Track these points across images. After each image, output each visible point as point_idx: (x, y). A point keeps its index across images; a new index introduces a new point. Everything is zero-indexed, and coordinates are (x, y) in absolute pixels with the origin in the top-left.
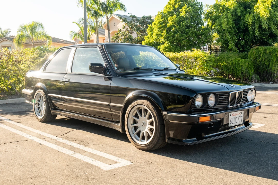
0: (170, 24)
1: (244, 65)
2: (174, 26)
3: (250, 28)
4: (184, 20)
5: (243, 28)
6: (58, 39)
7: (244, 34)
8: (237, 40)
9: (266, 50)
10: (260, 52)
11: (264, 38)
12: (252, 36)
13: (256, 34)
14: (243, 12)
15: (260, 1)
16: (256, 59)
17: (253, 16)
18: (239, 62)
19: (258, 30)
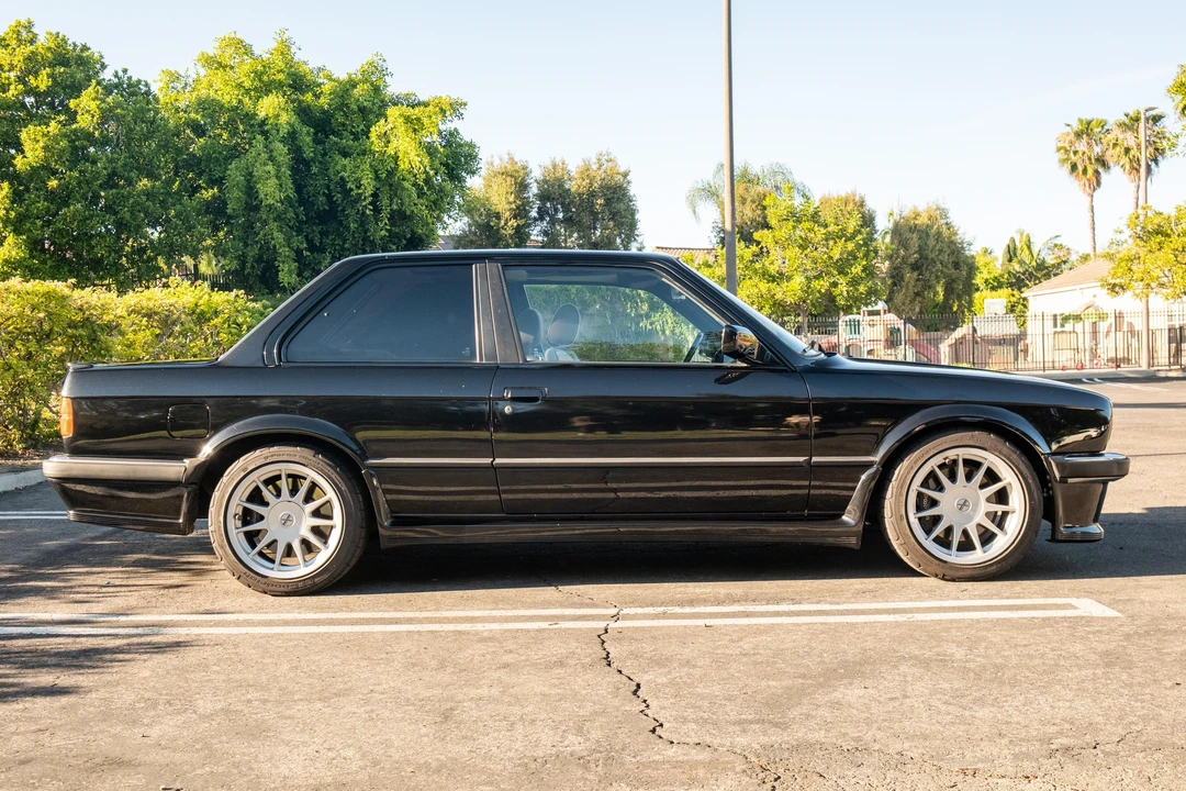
0: (29, 158)
2: (55, 172)
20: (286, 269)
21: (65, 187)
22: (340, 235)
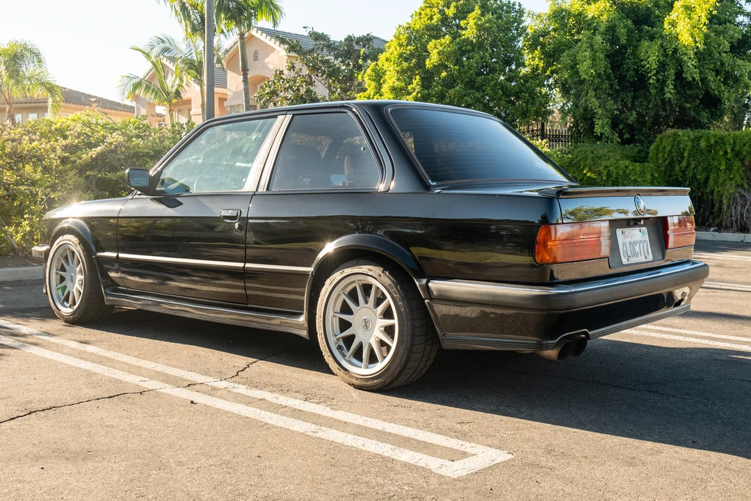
0: (432, 60)
1: (640, 179)
2: (446, 67)
3: (653, 79)
4: (473, 50)
5: (633, 77)
6: (83, 94)
7: (635, 94)
8: (616, 109)
9: (698, 138)
10: (682, 146)
11: (688, 105)
12: (655, 100)
13: (668, 95)
14: (631, 33)
15: (679, 7)
16: (671, 164)
17: (662, 46)
18: (628, 172)
19: (672, 84)
20: (600, 123)
21: (450, 76)
22: (646, 98)
